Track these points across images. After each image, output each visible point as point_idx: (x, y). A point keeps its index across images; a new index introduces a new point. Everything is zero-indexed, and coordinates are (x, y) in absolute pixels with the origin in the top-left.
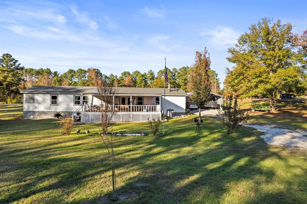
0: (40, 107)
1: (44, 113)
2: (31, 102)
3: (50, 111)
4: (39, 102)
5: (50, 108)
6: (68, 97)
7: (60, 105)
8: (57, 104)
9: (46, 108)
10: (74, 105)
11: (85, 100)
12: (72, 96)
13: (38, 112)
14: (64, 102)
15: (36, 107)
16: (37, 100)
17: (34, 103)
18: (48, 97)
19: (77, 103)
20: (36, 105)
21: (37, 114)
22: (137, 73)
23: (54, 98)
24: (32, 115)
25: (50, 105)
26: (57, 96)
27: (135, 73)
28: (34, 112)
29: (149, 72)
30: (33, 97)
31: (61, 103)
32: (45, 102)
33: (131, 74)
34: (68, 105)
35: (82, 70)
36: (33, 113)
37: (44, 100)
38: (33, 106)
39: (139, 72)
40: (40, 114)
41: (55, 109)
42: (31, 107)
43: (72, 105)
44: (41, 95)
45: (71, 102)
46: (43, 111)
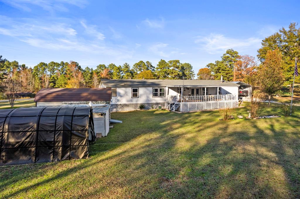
0: (122, 101)
1: (126, 105)
2: (114, 95)
3: (132, 103)
4: (122, 95)
5: (131, 101)
6: (148, 90)
7: (140, 97)
8: (138, 97)
9: (128, 101)
10: (153, 97)
11: (161, 92)
12: (151, 89)
13: (121, 104)
14: (144, 94)
15: (118, 100)
16: (119, 93)
17: (116, 96)
18: (130, 90)
19: (155, 95)
20: (119, 98)
21: (119, 107)
22: (113, 66)
23: (135, 91)
24: (115, 108)
25: (132, 98)
26: (138, 89)
27: (110, 65)
28: (117, 105)
29: (124, 65)
30: (115, 91)
31: (141, 95)
32: (127, 95)
33: (107, 67)
34: (148, 97)
35: (55, 63)
36: (115, 106)
37: (126, 93)
38: (116, 99)
39: (114, 65)
40: (122, 106)
41: (137, 101)
42: (113, 101)
43: (151, 96)
44: (124, 89)
45: (150, 94)
46: (125, 104)
